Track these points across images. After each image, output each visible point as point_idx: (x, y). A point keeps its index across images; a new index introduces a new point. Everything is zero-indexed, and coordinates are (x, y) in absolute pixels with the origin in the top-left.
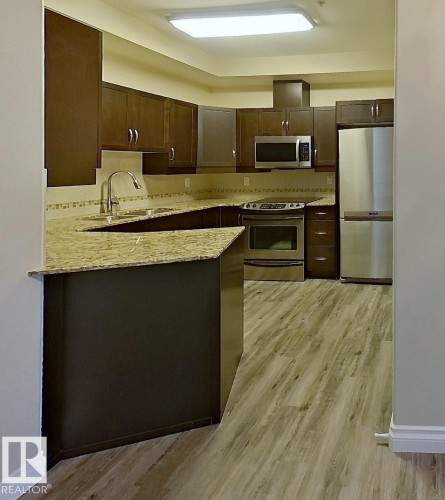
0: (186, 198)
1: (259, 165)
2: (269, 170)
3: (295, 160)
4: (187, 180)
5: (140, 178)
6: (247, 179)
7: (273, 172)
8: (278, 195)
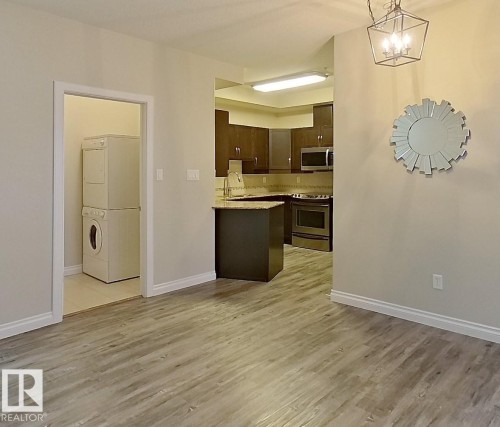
0: (264, 189)
1: (303, 168)
2: (311, 172)
3: (325, 164)
4: (264, 178)
5: (241, 176)
6: (298, 178)
7: (315, 173)
8: (318, 190)
